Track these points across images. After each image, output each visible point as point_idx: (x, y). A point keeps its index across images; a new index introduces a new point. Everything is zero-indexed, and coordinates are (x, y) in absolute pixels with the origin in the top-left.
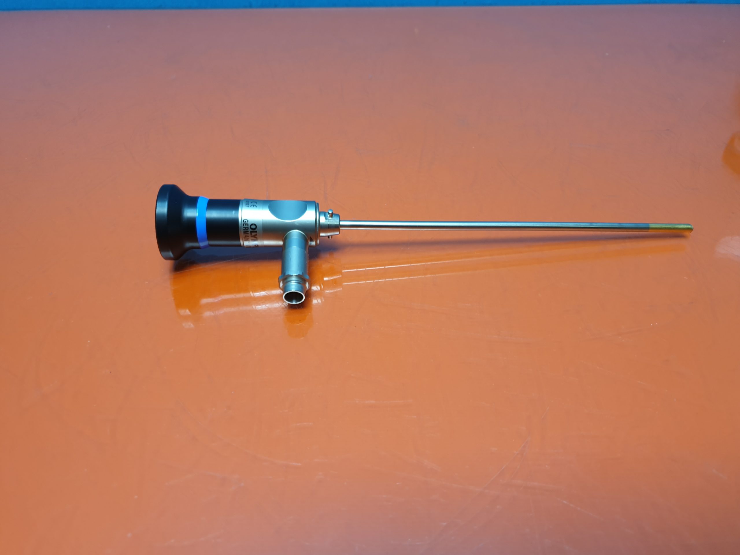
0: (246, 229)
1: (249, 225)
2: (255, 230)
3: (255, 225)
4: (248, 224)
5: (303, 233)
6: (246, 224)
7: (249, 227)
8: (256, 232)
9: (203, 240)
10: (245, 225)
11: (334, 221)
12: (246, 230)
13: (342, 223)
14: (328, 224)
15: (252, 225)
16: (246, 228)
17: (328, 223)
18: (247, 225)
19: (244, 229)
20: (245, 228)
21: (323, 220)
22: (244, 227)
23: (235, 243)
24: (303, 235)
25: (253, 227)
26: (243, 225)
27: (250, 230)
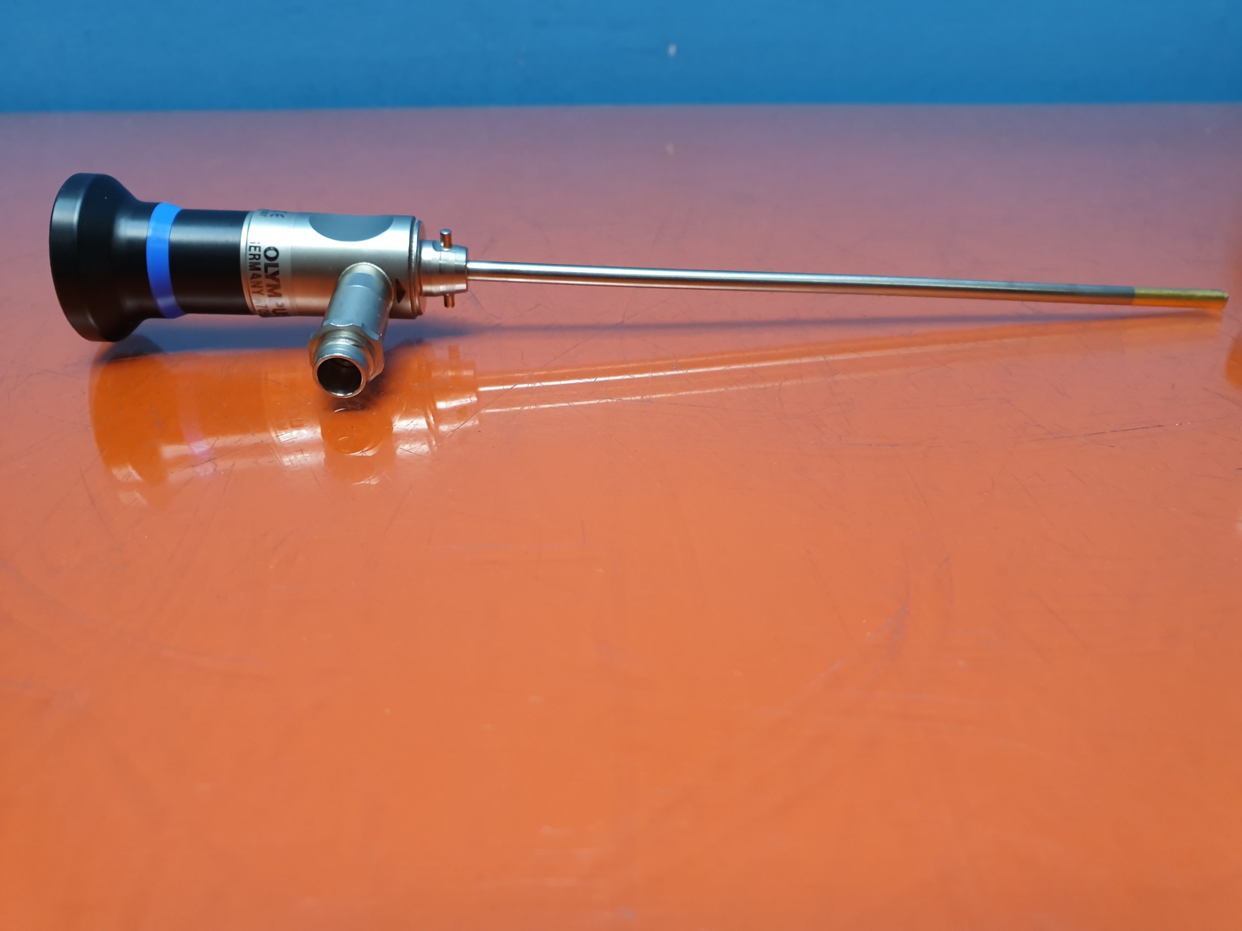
0: (254, 258)
1: (263, 250)
2: (275, 262)
3: (276, 250)
4: (260, 248)
5: (384, 273)
6: (255, 247)
7: (262, 253)
8: (277, 265)
9: (164, 294)
10: (253, 249)
11: (454, 258)
12: (255, 261)
13: (472, 266)
14: (440, 264)
15: (269, 249)
16: (254, 255)
17: (440, 262)
18: (258, 249)
19: (250, 259)
20: (252, 257)
21: (430, 255)
22: (250, 254)
23: (234, 301)
24: (383, 276)
25: (271, 254)
26: (250, 249)
27: (263, 260)
